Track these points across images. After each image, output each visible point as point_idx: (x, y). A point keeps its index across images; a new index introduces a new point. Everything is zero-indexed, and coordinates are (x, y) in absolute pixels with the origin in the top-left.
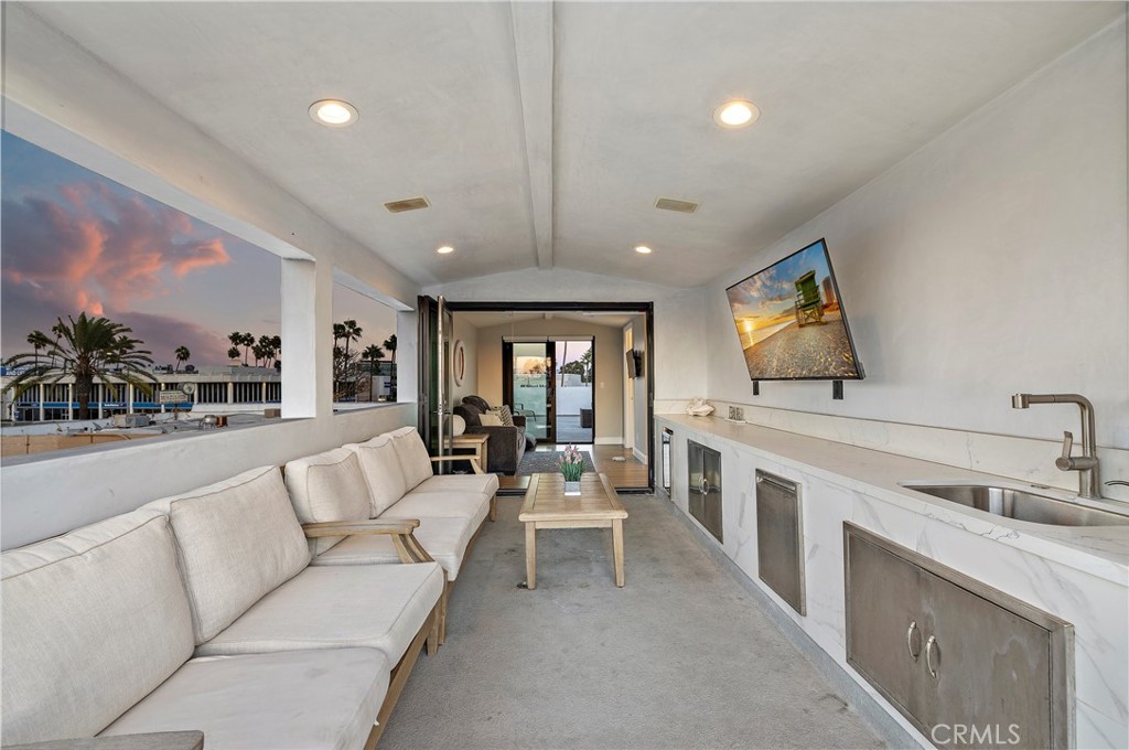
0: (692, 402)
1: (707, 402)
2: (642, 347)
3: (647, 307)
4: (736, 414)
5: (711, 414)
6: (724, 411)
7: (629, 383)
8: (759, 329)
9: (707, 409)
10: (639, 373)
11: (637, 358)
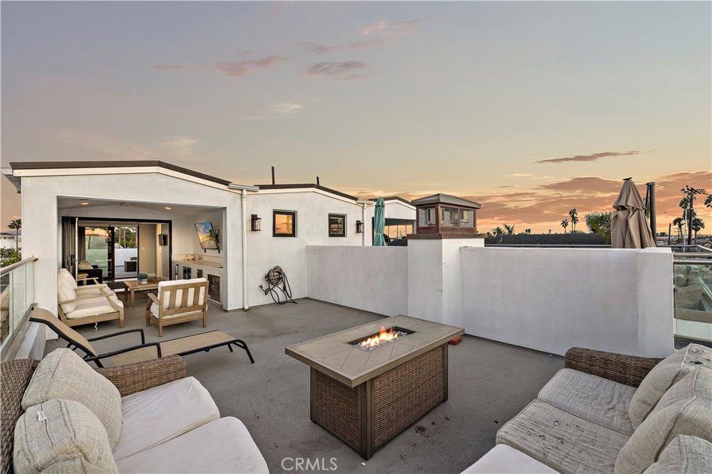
0: (187, 255)
1: (193, 255)
2: (167, 233)
3: (170, 222)
4: (200, 259)
5: (193, 259)
6: (197, 258)
7: (159, 249)
8: (203, 239)
9: (192, 257)
10: (165, 244)
11: (165, 237)
